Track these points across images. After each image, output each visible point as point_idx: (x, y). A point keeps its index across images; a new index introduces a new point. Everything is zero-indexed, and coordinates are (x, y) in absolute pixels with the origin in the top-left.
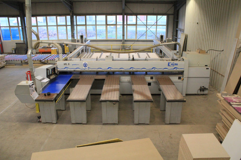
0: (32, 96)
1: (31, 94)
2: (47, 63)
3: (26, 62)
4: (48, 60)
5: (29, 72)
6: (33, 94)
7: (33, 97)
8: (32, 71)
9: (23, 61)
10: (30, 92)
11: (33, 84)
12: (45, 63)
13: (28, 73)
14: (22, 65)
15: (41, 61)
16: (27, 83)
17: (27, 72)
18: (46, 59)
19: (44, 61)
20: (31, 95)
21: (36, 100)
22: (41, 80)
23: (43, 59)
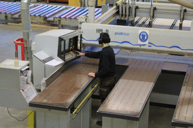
0: (23, 93)
1: (23, 90)
2: (58, 23)
3: (15, 18)
4: (60, 17)
5: (22, 40)
6: (25, 90)
7: (25, 97)
8: (28, 38)
9: (9, 16)
10: (21, 85)
11: (28, 69)
12: (55, 23)
13: (20, 42)
14: (6, 24)
15: (45, 18)
16: (16, 64)
17: (17, 40)
18: (57, 16)
19: (52, 19)
20: (21, 91)
21: (32, 105)
22: (45, 61)
23: (51, 14)
